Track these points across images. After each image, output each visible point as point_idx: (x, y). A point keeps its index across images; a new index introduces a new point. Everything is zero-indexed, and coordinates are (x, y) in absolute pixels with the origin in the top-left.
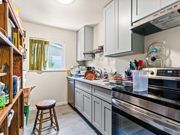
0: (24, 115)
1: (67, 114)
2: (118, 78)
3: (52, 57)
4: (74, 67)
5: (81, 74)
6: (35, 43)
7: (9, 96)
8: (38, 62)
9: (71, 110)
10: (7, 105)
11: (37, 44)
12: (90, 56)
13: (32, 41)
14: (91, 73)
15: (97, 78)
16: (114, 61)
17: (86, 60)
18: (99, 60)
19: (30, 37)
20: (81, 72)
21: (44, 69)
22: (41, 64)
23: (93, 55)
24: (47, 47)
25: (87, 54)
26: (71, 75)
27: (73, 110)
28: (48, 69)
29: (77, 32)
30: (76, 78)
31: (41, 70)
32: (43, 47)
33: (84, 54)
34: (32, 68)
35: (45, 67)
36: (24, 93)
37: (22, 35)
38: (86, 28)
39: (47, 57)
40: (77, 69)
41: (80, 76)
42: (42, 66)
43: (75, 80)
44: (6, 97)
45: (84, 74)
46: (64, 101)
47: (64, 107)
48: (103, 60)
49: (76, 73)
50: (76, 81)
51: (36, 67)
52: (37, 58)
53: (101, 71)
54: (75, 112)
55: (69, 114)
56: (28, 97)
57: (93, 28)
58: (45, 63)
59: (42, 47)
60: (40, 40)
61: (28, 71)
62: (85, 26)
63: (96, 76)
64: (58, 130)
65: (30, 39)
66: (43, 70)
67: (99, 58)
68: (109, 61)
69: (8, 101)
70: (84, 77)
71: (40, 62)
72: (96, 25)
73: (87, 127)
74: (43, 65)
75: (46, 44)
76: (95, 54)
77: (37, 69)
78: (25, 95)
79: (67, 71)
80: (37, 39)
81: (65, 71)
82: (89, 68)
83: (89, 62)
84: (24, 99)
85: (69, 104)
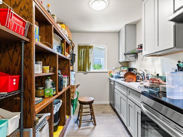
0: (71, 106)
1: (107, 113)
2: (155, 81)
3: (101, 59)
4: (116, 69)
5: (121, 76)
6: (82, 48)
7: (56, 89)
8: (84, 64)
9: (112, 111)
10: (54, 95)
11: (83, 49)
12: (132, 56)
13: (80, 47)
14: (131, 75)
15: (139, 81)
16: (159, 60)
17: (127, 60)
18: (142, 60)
19: (78, 44)
20: (121, 73)
21: (89, 70)
22: (86, 66)
23: (136, 55)
24: (91, 51)
25: (128, 54)
26: (112, 76)
27: (113, 111)
28: (92, 70)
29: (119, 32)
30: (116, 80)
31: (86, 71)
32: (88, 51)
33: (125, 54)
34: (80, 69)
35: (89, 68)
36: (71, 89)
37: (69, 44)
38: (127, 27)
39: (91, 60)
40: (118, 71)
41: (120, 77)
42: (87, 68)
43: (114, 81)
44: (53, 89)
45: (123, 76)
46: (106, 101)
47: (105, 107)
48: (146, 60)
49: (116, 75)
50: (115, 83)
51: (83, 69)
52: (83, 61)
53: (144, 73)
54: (115, 114)
55: (108, 114)
56: (74, 92)
57: (136, 25)
58: (89, 65)
59: (86, 52)
60: (86, 45)
61: (77, 72)
62: (126, 25)
63: (137, 78)
64: (95, 125)
65: (78, 46)
66: (87, 71)
67: (142, 58)
68: (153, 61)
69: (55, 92)
70: (123, 79)
71: (85, 64)
72: (139, 21)
73: (123, 130)
74: (88, 66)
75: (90, 48)
76: (138, 54)
77: (83, 70)
78: (72, 90)
79: (109, 72)
80: (83, 45)
81: (108, 72)
82: (130, 70)
83: (132, 62)
84: (71, 94)
85: (111, 104)
